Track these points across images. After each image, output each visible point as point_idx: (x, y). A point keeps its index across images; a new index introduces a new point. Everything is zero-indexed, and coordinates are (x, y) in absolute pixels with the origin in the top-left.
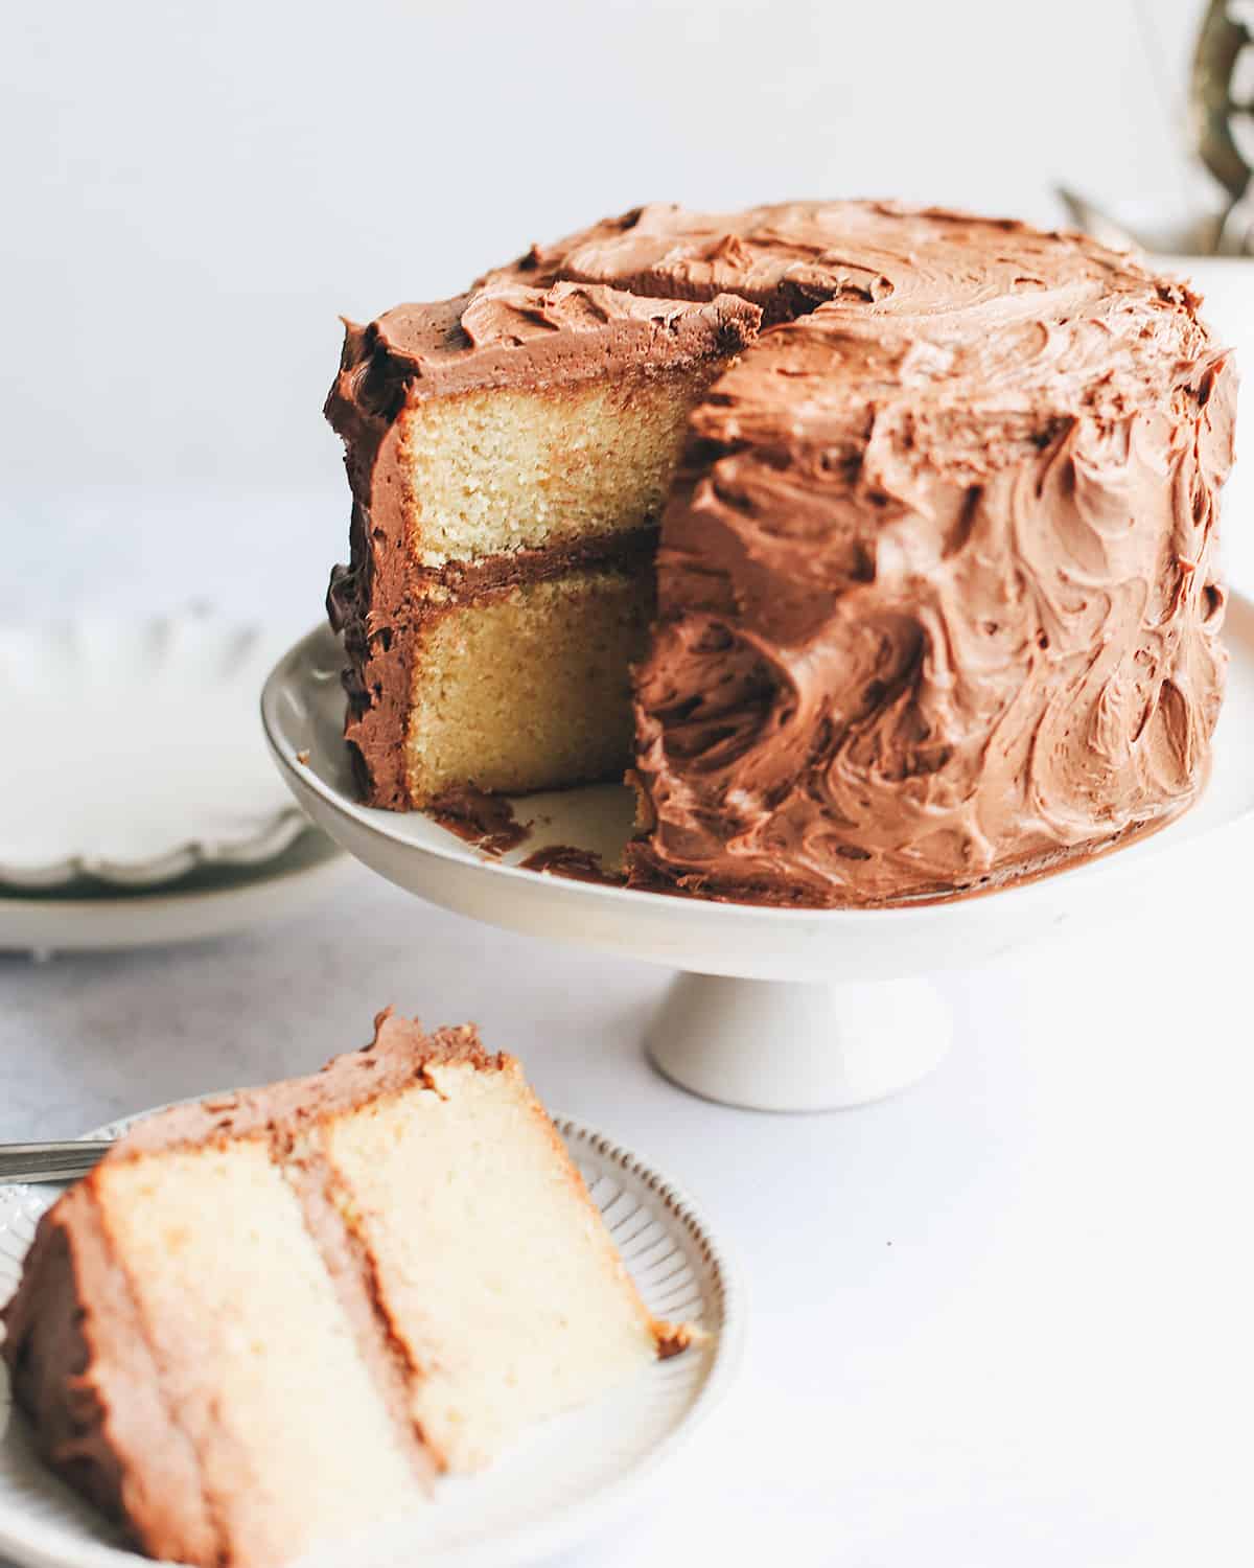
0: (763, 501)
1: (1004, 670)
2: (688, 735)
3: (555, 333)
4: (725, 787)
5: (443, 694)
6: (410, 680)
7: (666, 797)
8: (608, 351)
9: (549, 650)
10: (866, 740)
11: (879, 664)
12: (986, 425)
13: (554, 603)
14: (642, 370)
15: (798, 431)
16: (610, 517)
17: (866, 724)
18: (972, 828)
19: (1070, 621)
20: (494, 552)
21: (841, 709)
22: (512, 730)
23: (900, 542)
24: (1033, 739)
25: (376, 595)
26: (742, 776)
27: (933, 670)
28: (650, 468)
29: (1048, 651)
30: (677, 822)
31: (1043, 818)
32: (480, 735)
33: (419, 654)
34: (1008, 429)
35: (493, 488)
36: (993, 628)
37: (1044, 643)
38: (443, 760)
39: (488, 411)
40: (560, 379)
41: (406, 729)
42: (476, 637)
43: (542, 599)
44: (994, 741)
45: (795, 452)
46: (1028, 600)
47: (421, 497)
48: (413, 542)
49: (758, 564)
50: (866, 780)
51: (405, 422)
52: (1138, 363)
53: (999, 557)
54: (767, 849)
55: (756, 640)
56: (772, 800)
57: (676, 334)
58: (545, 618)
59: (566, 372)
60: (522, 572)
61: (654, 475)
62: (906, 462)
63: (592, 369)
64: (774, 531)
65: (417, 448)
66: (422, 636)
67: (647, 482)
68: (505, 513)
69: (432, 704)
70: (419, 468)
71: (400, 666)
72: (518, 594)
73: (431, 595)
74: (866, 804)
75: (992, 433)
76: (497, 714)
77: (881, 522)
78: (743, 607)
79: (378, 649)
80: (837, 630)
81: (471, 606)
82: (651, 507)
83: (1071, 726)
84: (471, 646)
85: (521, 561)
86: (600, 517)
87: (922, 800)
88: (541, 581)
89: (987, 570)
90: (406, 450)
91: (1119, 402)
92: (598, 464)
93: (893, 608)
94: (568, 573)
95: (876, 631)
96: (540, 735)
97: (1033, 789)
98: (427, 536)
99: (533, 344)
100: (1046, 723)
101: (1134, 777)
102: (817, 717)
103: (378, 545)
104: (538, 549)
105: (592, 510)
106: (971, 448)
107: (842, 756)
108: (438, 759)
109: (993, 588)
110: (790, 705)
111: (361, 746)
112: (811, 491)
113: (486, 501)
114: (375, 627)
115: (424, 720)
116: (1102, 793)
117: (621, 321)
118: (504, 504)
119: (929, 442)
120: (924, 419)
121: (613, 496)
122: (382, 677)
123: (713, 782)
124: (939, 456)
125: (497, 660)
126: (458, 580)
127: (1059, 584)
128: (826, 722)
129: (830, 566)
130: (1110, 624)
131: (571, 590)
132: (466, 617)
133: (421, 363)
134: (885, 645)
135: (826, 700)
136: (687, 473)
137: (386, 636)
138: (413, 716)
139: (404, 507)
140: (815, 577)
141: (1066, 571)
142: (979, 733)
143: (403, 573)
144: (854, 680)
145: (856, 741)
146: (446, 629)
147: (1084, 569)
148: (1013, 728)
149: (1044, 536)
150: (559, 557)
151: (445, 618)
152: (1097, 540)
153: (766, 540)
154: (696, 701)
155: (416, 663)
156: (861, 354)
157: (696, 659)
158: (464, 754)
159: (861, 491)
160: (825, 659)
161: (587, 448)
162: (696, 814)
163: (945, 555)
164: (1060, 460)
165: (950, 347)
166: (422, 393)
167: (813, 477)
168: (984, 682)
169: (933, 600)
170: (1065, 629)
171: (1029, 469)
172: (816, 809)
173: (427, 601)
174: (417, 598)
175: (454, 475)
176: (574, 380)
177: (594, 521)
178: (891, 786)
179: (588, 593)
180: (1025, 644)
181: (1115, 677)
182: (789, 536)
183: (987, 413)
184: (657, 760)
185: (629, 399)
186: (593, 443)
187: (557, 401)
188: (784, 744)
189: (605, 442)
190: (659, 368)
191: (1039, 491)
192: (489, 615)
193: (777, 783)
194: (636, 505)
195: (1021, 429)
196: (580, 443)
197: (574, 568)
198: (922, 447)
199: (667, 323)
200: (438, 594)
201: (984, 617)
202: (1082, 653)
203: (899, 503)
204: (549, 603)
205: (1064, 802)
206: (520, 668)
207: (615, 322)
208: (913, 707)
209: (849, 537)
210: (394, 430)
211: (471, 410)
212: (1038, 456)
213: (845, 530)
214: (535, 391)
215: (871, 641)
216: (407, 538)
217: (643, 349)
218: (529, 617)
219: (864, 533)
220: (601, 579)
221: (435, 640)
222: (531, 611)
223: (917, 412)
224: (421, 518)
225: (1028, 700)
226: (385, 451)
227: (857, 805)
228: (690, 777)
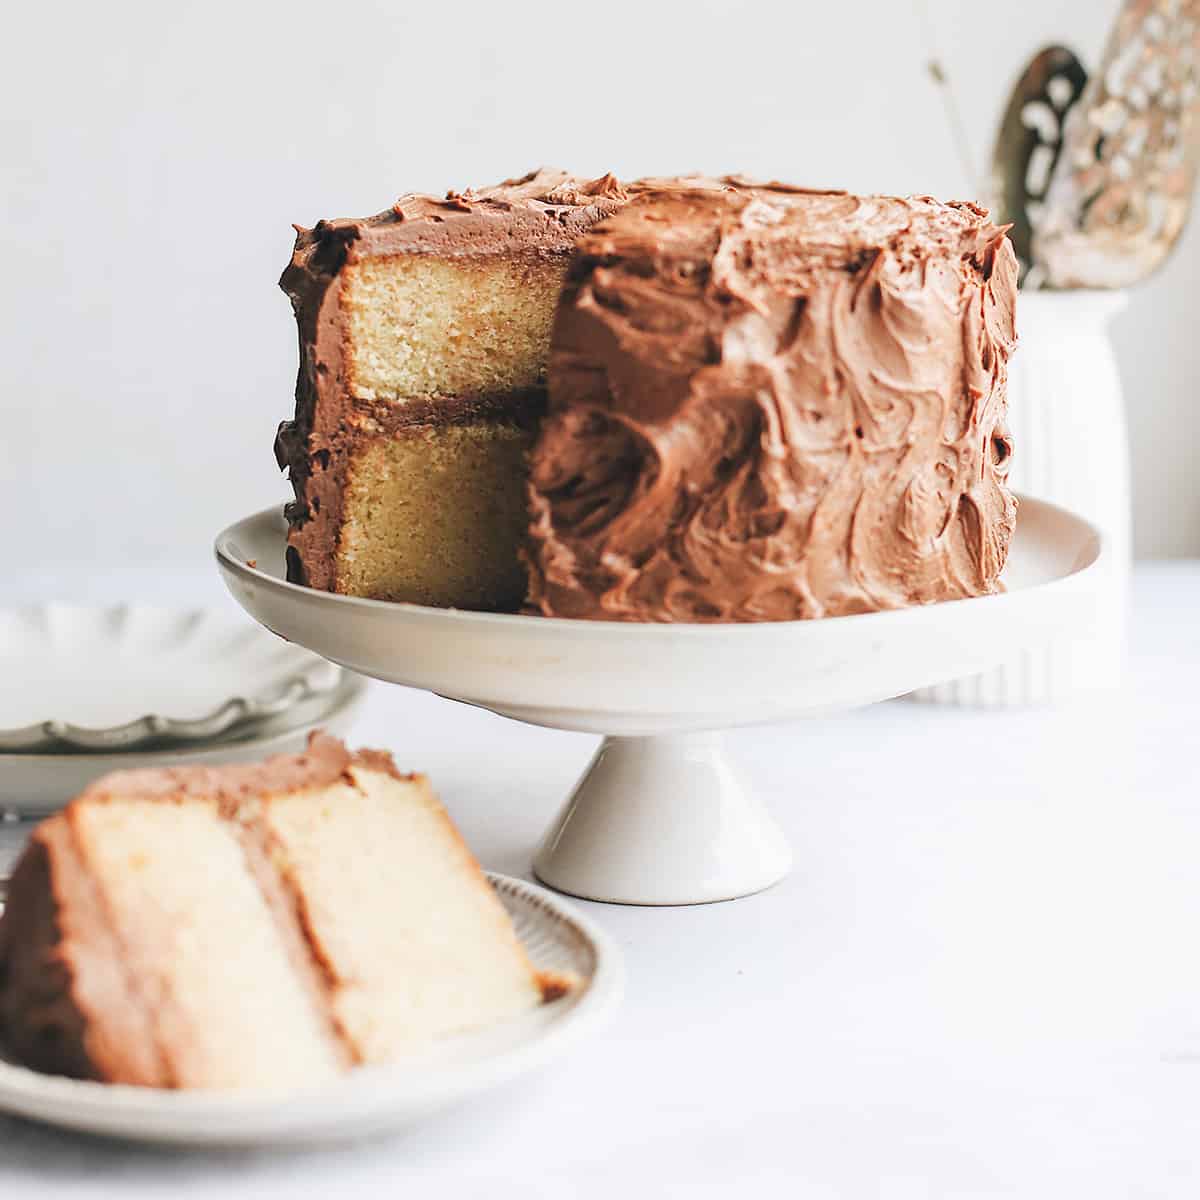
0: (633, 302)
1: (828, 452)
2: (571, 508)
3: (468, 215)
4: (600, 550)
5: (369, 515)
6: (343, 497)
7: (552, 557)
8: (510, 234)
9: (458, 485)
10: (717, 507)
11: (726, 441)
12: (811, 254)
13: (462, 445)
14: (537, 251)
15: (661, 247)
16: (509, 375)
17: (715, 493)
18: (804, 588)
19: (880, 417)
20: (415, 393)
21: (696, 481)
22: (425, 553)
23: (742, 337)
24: (853, 518)
25: (318, 420)
26: (615, 539)
27: (769, 442)
28: (542, 337)
29: (865, 441)
30: (560, 582)
31: (862, 588)
32: (400, 554)
33: (351, 475)
34: (828, 258)
35: (415, 339)
36: (818, 416)
37: (859, 433)
38: (368, 573)
39: (413, 273)
40: (471, 253)
41: (338, 541)
42: (399, 465)
43: (452, 440)
44: (821, 510)
45: (658, 264)
46: (846, 394)
47: (357, 340)
48: (349, 377)
49: (628, 356)
50: (716, 542)
51: (347, 274)
52: (932, 227)
53: (821, 355)
54: (635, 605)
55: (626, 419)
56: (639, 562)
57: (565, 225)
58: (454, 456)
59: (475, 248)
60: (437, 416)
61: (545, 343)
62: (747, 277)
63: (498, 247)
64: (640, 326)
65: (354, 298)
66: (354, 459)
67: (539, 348)
68: (424, 360)
69: (361, 522)
70: (356, 315)
71: (334, 484)
72: (433, 433)
73: (363, 425)
74: (716, 562)
75: (815, 261)
76: (413, 536)
77: (727, 318)
78: (616, 394)
79: (317, 468)
80: (691, 409)
81: (395, 438)
82: (542, 370)
83: (883, 511)
84: (393, 473)
85: (437, 404)
86: (501, 374)
87: (762, 557)
88: (452, 424)
89: (811, 365)
90: (346, 298)
91: (916, 252)
92: (500, 328)
93: (736, 390)
94: (474, 419)
95: (724, 415)
96: (448, 559)
97: (853, 561)
98: (361, 373)
99: (451, 222)
100: (864, 506)
101: (938, 569)
102: (676, 489)
103: (321, 377)
104: (450, 396)
105: (495, 368)
106: (799, 271)
107: (696, 523)
108: (363, 572)
109: (817, 382)
110: (654, 469)
111: (301, 553)
112: (671, 294)
113: (409, 349)
114: (316, 447)
115: (352, 533)
116: (912, 577)
117: (521, 210)
118: (423, 353)
119: (764, 263)
120: (761, 245)
121: (511, 357)
122: (320, 493)
123: (590, 546)
124: (773, 274)
125: (415, 488)
126: (385, 414)
127: (869, 383)
128: (683, 493)
129: (686, 355)
130: (912, 428)
131: (476, 434)
132: (390, 447)
133: (360, 228)
134: (731, 427)
135: (684, 474)
136: (572, 286)
137: (324, 456)
138: (344, 530)
139: (343, 346)
140: (672, 363)
141: (876, 373)
142: (807, 503)
143: (340, 403)
144: (706, 457)
145: (707, 509)
146: (374, 456)
147: (890, 373)
148: (835, 507)
149: (857, 343)
150: (467, 404)
151: (373, 445)
152: (900, 350)
153: (634, 334)
154: (578, 479)
155: (348, 483)
156: (710, 207)
157: (577, 442)
158: (384, 571)
159: (710, 291)
160: (683, 436)
161: (492, 314)
162: (577, 575)
163: (778, 352)
164: (870, 282)
165: (782, 208)
166: (361, 251)
167: (672, 282)
168: (812, 460)
169: (768, 385)
170: (876, 424)
171: (844, 290)
172: (675, 568)
173: (359, 430)
174: (352, 426)
175: (383, 325)
176: (483, 255)
177: (496, 377)
178: (737, 546)
179: (490, 438)
180: (843, 433)
181: (920, 476)
182: (654, 330)
183: (810, 244)
184: (545, 527)
185: (526, 275)
186: (497, 311)
187: (468, 271)
188: (649, 511)
189: (506, 311)
190: (551, 252)
191: (853, 307)
192: (408, 448)
193: (644, 547)
194: (530, 367)
195: (838, 259)
196: (485, 309)
197: (480, 416)
198: (758, 267)
199: (557, 216)
200: (368, 425)
201: (810, 406)
202: (892, 450)
203: (740, 301)
204: (458, 444)
205: (879, 579)
206: (434, 499)
207: (516, 211)
208: (753, 477)
209: (701, 331)
210: (337, 281)
211: (399, 271)
212: (852, 280)
213: (699, 323)
214: (451, 260)
215: (720, 423)
216: (344, 372)
217: (538, 235)
218: (442, 453)
219: (714, 327)
220: (501, 428)
221: (364, 464)
222: (443, 449)
223: (755, 241)
224: (358, 356)
225: (847, 483)
226: (329, 297)
227: (708, 563)
228: (572, 541)
